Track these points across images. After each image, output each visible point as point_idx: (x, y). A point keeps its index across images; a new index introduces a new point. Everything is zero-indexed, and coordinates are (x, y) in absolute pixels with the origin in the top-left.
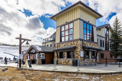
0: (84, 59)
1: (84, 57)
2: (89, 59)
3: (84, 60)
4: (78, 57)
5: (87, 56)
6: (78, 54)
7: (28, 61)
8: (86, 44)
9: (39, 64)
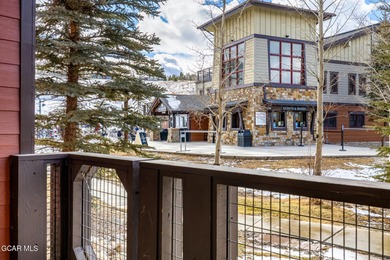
0: (267, 130)
1: (267, 126)
2: (286, 129)
3: (267, 133)
4: (250, 126)
5: (280, 123)
6: (250, 118)
7: (140, 134)
8: (277, 94)
9: (174, 141)
